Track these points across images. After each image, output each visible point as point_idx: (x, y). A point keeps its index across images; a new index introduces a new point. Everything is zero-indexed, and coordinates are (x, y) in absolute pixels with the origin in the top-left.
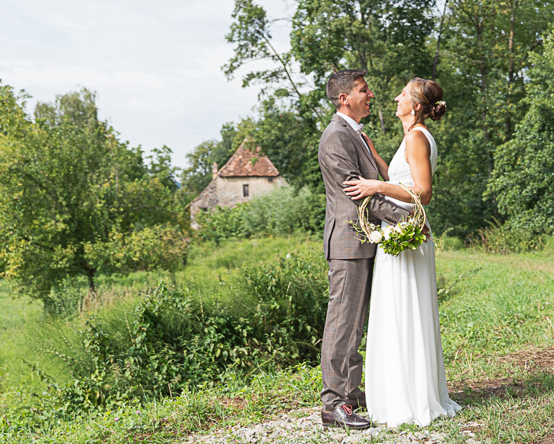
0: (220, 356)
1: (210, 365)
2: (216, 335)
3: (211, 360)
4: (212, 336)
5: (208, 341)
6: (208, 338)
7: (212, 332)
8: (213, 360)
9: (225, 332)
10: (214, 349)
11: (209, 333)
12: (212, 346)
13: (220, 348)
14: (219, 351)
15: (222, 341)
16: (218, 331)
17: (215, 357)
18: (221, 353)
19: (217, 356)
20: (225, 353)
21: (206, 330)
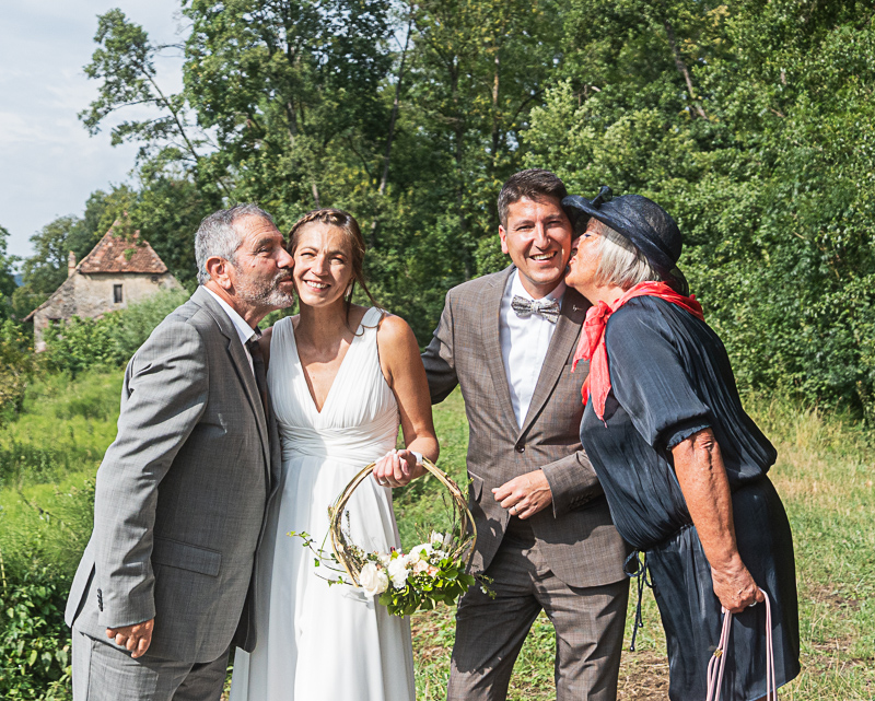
0: (35, 664)
1: (16, 682)
2: (30, 621)
3: (18, 672)
4: (22, 623)
5: (15, 633)
6: (14, 627)
7: (23, 615)
8: (23, 672)
9: (47, 613)
10: (24, 650)
11: (17, 617)
12: (22, 644)
13: (37, 649)
14: (34, 655)
15: (43, 631)
16: (33, 612)
17: (27, 665)
18: (39, 657)
19: (31, 664)
20: (47, 656)
21: (10, 612)
